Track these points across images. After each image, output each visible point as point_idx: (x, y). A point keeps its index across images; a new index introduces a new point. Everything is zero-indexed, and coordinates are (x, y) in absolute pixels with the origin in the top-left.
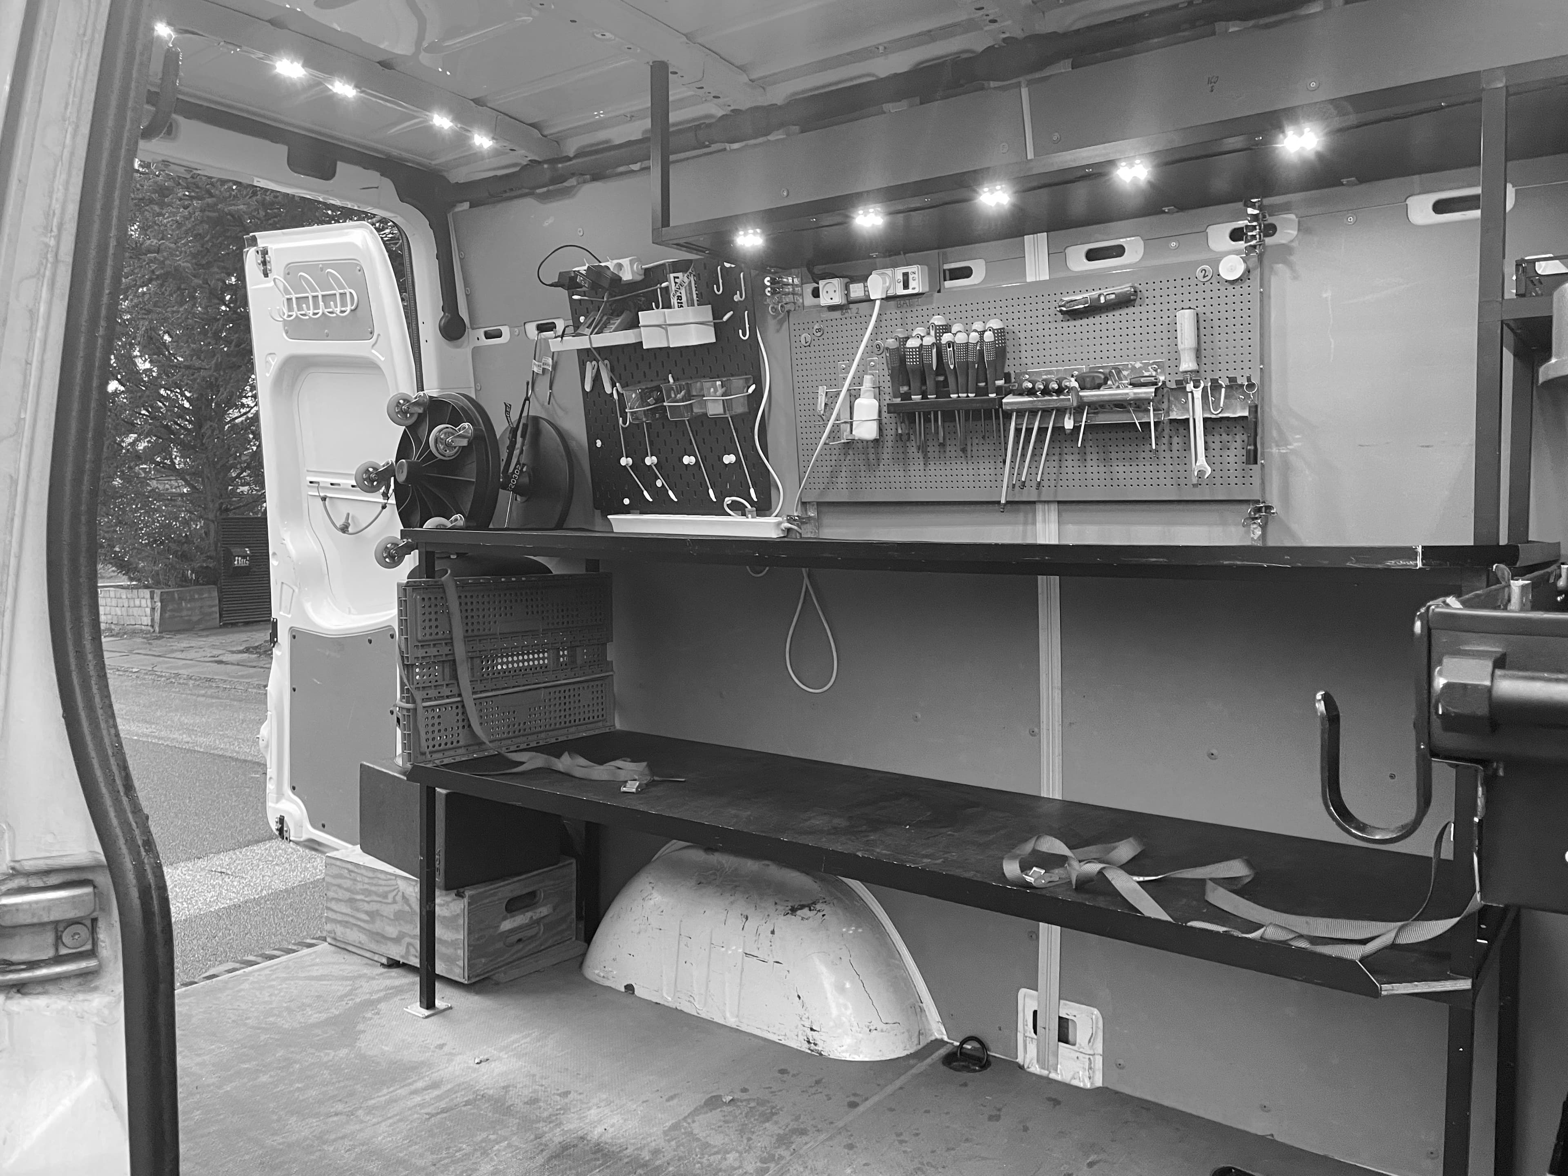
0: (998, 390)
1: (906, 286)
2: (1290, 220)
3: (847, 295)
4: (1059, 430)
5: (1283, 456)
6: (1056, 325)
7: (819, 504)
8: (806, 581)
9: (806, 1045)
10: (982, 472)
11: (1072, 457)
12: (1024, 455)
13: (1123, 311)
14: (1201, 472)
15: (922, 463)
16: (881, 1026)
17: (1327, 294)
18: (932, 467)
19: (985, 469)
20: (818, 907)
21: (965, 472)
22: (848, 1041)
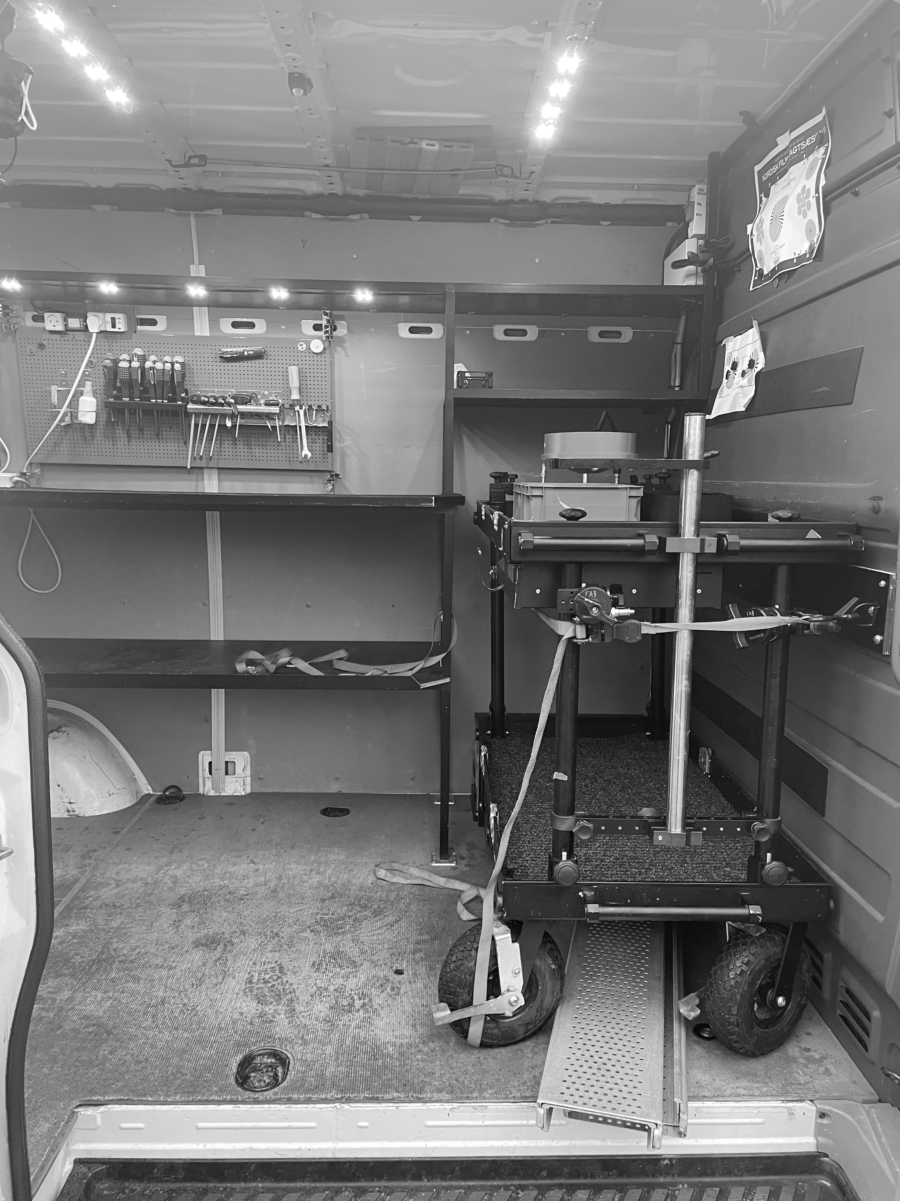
0: (183, 399)
1: (114, 326)
2: (344, 325)
3: (66, 326)
4: (222, 426)
5: (341, 447)
6: (216, 364)
7: (42, 464)
8: (33, 516)
9: (67, 813)
10: (169, 448)
11: (228, 442)
12: (201, 440)
13: (257, 361)
14: (306, 456)
15: (126, 441)
16: (115, 791)
17: (362, 366)
18: (134, 443)
19: (172, 447)
20: (63, 729)
21: (157, 448)
22: (96, 804)
